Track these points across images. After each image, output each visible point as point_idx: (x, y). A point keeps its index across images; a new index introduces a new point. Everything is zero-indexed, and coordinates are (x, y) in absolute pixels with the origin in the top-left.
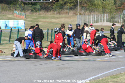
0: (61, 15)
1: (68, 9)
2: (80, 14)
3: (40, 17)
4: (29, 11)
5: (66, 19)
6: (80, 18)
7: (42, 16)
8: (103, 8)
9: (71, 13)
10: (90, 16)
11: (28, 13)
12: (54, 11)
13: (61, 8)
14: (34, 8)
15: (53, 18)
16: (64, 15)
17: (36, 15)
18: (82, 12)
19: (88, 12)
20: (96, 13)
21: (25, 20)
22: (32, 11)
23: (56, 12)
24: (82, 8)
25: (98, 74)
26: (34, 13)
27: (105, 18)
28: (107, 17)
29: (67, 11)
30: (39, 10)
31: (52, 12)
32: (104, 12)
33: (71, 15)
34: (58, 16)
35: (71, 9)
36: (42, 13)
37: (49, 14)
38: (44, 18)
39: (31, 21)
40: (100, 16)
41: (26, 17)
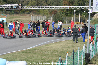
0: (23, 16)
1: (27, 13)
2: (33, 16)
3: (14, 17)
4: (8, 14)
5: (26, 18)
6: (32, 18)
7: (14, 16)
8: (43, 13)
9: (28, 15)
10: (37, 17)
11: (8, 15)
12: (20, 14)
13: (24, 13)
14: (11, 13)
15: (20, 17)
16: (25, 16)
17: (12, 16)
18: (34, 15)
19: (36, 15)
20: (40, 15)
21: (6, 18)
22: (10, 14)
23: (21, 15)
24: (33, 13)
25: (40, 44)
26: (11, 15)
27: (44, 18)
28: (45, 17)
29: (27, 14)
30: (13, 14)
31: (19, 15)
32: (43, 15)
33: (28, 16)
34: (22, 16)
35: (28, 13)
36: (15, 15)
37: (18, 15)
38: (15, 17)
39: (10, 19)
40: (42, 17)
41: (7, 17)
